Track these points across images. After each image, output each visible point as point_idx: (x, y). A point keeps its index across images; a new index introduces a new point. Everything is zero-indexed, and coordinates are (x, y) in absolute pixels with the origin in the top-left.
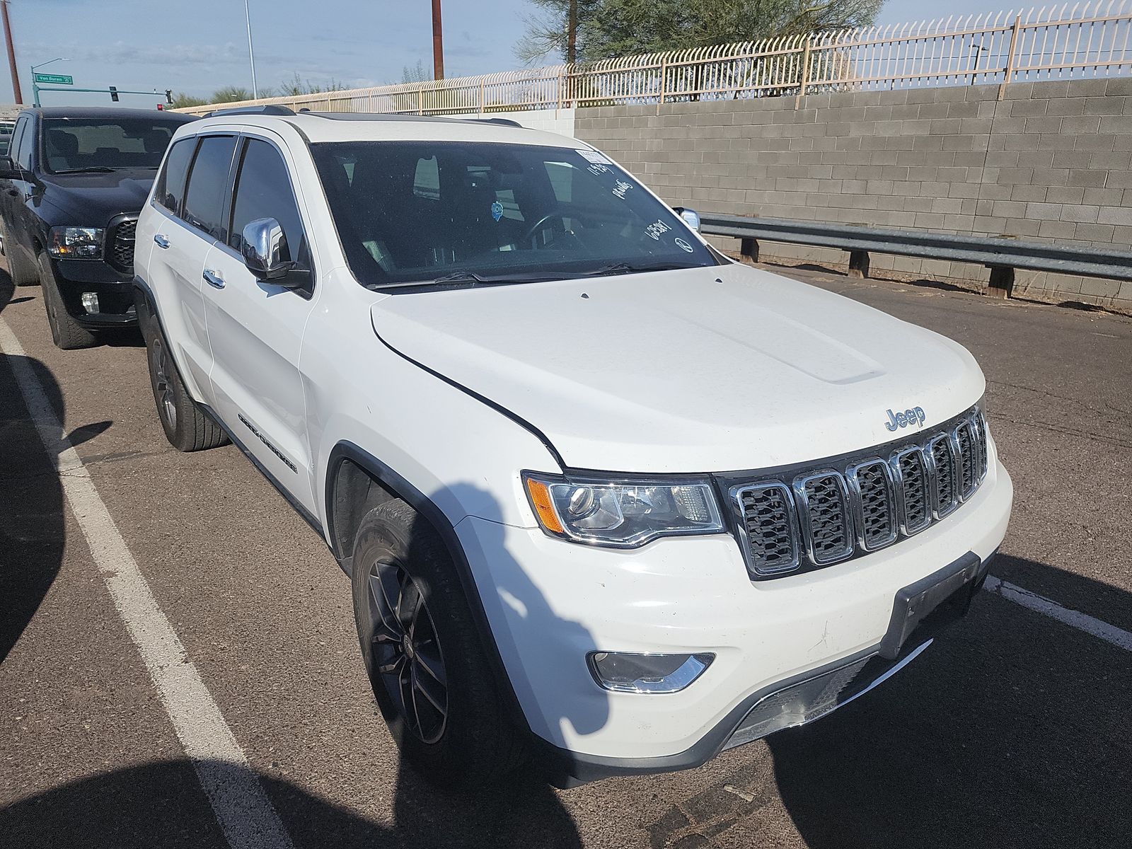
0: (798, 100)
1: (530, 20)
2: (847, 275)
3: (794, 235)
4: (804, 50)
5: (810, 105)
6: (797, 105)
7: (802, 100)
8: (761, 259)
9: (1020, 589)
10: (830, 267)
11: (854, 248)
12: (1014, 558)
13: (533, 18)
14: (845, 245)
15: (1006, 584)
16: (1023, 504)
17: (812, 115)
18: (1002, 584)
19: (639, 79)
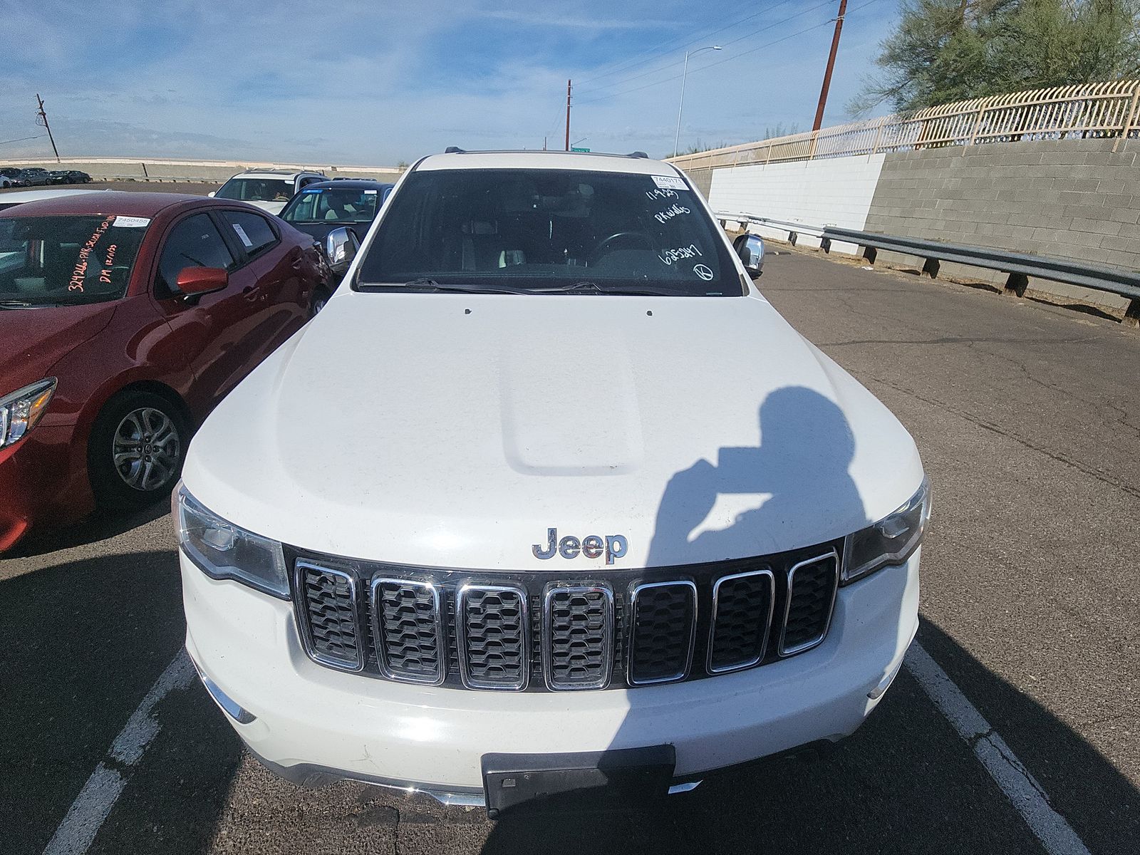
0: (1117, 143)
1: (866, 79)
2: (1120, 321)
3: (1070, 275)
4: (1134, 95)
5: (1129, 149)
6: (1115, 148)
7: (1121, 144)
8: (1027, 294)
9: (1008, 752)
10: (1108, 312)
11: (1134, 296)
12: (1041, 708)
13: (869, 77)
14: (1125, 291)
15: (995, 737)
16: (1123, 641)
17: (1130, 158)
18: (989, 734)
19: (963, 125)
